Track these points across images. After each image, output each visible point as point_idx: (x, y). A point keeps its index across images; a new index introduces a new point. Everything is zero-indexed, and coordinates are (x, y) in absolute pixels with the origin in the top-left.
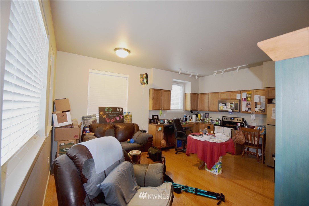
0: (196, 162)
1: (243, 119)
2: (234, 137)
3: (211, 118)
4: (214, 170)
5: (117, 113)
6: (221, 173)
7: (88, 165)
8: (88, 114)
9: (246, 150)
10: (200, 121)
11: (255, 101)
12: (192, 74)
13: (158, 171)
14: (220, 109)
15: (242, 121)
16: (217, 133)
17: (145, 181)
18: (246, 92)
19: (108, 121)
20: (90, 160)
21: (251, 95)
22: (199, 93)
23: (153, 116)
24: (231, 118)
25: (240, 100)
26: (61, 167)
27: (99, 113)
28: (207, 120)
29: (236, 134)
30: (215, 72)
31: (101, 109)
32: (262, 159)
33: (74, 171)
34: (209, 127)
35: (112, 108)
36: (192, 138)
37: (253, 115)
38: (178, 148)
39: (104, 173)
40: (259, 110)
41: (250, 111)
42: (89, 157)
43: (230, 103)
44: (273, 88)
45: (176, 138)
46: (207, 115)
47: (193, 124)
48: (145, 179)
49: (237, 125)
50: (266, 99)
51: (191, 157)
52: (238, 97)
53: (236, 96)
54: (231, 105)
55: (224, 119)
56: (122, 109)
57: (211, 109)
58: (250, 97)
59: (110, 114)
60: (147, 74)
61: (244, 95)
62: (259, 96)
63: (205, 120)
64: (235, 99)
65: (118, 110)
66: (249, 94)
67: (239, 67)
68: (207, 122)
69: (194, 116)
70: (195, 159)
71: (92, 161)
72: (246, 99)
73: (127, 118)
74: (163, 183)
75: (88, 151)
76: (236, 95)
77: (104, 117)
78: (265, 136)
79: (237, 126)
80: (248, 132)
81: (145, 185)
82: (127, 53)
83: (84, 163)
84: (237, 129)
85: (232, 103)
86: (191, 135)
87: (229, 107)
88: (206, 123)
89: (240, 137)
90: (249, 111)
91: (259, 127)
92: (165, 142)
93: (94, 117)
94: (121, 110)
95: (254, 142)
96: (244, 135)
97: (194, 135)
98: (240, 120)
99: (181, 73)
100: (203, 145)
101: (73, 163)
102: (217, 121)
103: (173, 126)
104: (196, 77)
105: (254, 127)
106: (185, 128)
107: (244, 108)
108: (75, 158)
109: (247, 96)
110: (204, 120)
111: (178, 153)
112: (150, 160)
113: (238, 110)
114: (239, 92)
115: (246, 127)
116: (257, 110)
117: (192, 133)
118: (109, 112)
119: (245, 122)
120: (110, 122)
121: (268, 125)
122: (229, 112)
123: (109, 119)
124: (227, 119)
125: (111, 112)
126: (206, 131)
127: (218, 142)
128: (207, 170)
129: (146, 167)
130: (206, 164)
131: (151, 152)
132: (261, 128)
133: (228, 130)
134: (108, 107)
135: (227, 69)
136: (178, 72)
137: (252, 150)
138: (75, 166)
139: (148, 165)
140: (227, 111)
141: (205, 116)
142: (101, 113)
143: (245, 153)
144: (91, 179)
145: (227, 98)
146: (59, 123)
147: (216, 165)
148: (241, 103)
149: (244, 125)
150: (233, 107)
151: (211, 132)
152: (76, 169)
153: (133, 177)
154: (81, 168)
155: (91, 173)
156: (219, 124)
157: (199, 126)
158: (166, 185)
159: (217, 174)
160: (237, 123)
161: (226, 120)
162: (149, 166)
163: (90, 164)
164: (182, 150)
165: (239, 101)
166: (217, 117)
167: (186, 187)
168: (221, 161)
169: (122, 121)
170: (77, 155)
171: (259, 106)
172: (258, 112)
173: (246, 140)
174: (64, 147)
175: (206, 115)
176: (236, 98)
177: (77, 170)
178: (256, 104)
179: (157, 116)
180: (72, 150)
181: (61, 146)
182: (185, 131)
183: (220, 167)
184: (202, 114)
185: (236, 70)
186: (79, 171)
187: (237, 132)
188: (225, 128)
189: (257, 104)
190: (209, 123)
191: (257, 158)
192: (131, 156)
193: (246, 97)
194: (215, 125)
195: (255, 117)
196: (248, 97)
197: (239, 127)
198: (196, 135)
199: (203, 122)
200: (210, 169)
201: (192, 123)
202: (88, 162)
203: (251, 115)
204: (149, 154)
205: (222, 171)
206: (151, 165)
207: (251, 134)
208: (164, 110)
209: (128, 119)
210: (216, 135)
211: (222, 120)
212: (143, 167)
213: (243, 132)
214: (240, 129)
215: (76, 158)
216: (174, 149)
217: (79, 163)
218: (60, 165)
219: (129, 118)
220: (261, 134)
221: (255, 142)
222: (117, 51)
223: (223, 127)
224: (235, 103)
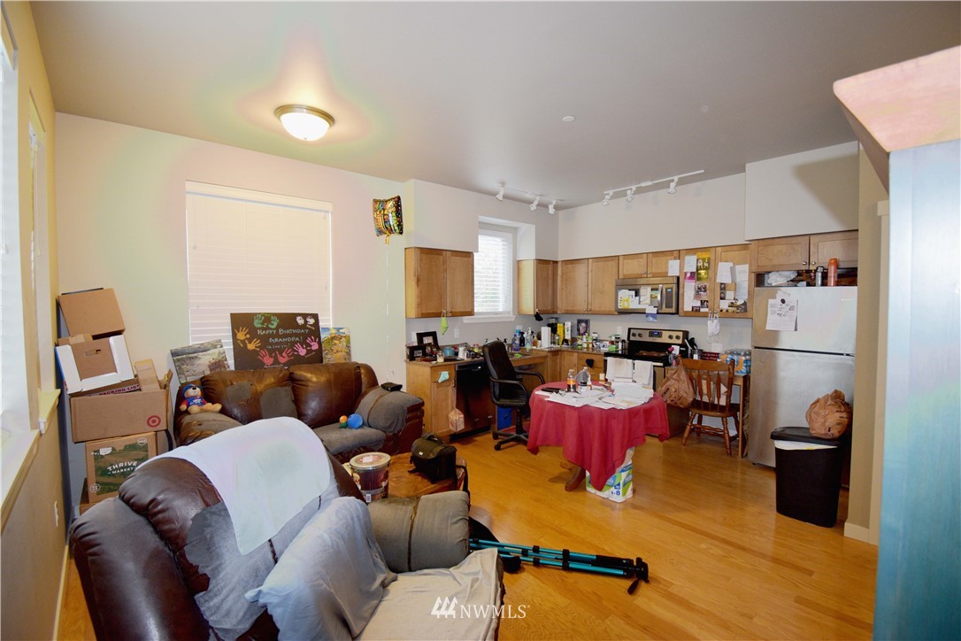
0: (558, 471)
1: (686, 334)
2: (664, 388)
3: (596, 335)
4: (613, 489)
5: (298, 331)
6: (631, 496)
7: (208, 530)
8: (192, 342)
9: (695, 422)
10: (565, 346)
11: (719, 280)
12: (538, 198)
13: (454, 517)
14: (622, 305)
15: (683, 341)
16: (616, 380)
17: (409, 553)
18: (695, 254)
19: (268, 361)
20: (214, 509)
21: (709, 263)
22: (560, 258)
23: (420, 336)
24: (652, 333)
25: (678, 278)
26: (104, 547)
27: (234, 335)
28: (585, 340)
29: (668, 380)
30: (608, 194)
31: (240, 321)
32: (738, 446)
33: (155, 555)
34: (590, 363)
35: (279, 316)
36: (547, 399)
37: (716, 321)
38: (500, 432)
39: (268, 548)
40: (732, 305)
41: (706, 310)
42: (206, 499)
43: (649, 288)
44: (771, 241)
45: (494, 403)
46: (584, 325)
47: (544, 354)
48: (409, 549)
49: (670, 353)
50: (750, 272)
51: (544, 455)
52: (673, 268)
53: (667, 267)
54: (654, 293)
55: (634, 335)
56: (315, 316)
57: (596, 308)
58: (707, 269)
59: (273, 336)
60: (399, 198)
61: (691, 264)
62: (731, 265)
63: (579, 342)
64: (665, 275)
65: (300, 321)
66: (704, 260)
67: (676, 178)
68: (585, 345)
69: (546, 332)
70: (553, 460)
71: (223, 513)
72: (694, 276)
73: (335, 348)
74: (469, 553)
75: (203, 477)
76: (667, 264)
77: (251, 347)
78: (746, 379)
79: (671, 356)
80: (701, 372)
81: (412, 565)
82: (324, 123)
83: (190, 522)
84: (670, 365)
85: (655, 287)
86: (543, 390)
87: (648, 301)
88: (581, 349)
89: (680, 387)
90: (702, 310)
91: (730, 356)
92: (462, 416)
93: (216, 351)
94: (311, 321)
95: (716, 399)
96: (691, 379)
97: (550, 390)
98: (678, 337)
99: (504, 197)
100: (579, 417)
101: (151, 529)
102: (612, 343)
103: (484, 364)
104: (551, 210)
105: (717, 355)
106: (520, 368)
107: (689, 302)
108: (156, 510)
109: (699, 264)
110: (574, 340)
111: (502, 446)
112: (420, 478)
113: (672, 307)
114: (676, 254)
115: (696, 357)
116: (724, 305)
117: (543, 383)
118: (268, 328)
119: (692, 342)
120: (276, 362)
121: (756, 348)
122: (648, 315)
123: (271, 352)
124: (640, 335)
125: (277, 329)
126: (587, 377)
127: (623, 406)
128: (591, 489)
129: (410, 508)
130: (588, 474)
131: (421, 453)
132: (735, 358)
133: (645, 368)
134: (263, 315)
135: (643, 185)
136: (494, 194)
137: (711, 421)
138: (156, 536)
139: (418, 498)
140: (642, 312)
141: (578, 330)
142: (241, 336)
143: (692, 431)
144: (221, 575)
145: (641, 274)
146: (82, 377)
147: (617, 474)
148: (681, 286)
149: (689, 352)
150: (659, 298)
151: (599, 377)
152: (161, 548)
153: (371, 545)
154: (180, 541)
155: (219, 556)
156: (620, 352)
157: (560, 359)
158: (478, 558)
159: (620, 499)
160: (670, 345)
161: (637, 339)
162: (420, 504)
163: (213, 524)
164: (515, 435)
165: (675, 281)
166: (611, 331)
167: (536, 549)
168: (630, 462)
169: (317, 358)
170: (160, 497)
171: (730, 295)
172: (727, 311)
173: (695, 393)
174: (113, 459)
175: (582, 326)
176: (667, 273)
177: (167, 549)
178: (723, 287)
179: (433, 334)
180: (139, 482)
181: (98, 457)
182: (520, 377)
183: (627, 480)
184: (568, 324)
185: (669, 187)
186: (174, 553)
187: (670, 371)
188: (636, 362)
189: (724, 289)
190: (590, 350)
191: (725, 443)
192: (359, 474)
193: (695, 270)
194: (608, 354)
195: (718, 328)
196: (701, 269)
197: (675, 358)
198: (557, 390)
199: (572, 348)
200: (600, 488)
201: (541, 351)
202: (205, 519)
203: (709, 322)
204: (414, 459)
205: (634, 491)
206: (427, 499)
207: (709, 376)
208: (454, 314)
209: (337, 351)
210: (613, 386)
211: (626, 339)
212: (400, 506)
213: (686, 371)
214: (678, 364)
215: (160, 507)
216: (490, 436)
217: (173, 526)
218: (98, 541)
219: (341, 345)
220: (736, 374)
221: (719, 397)
222: (286, 118)
223: (630, 361)
224: (665, 286)
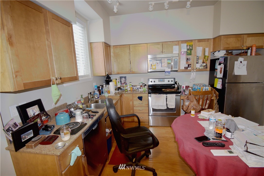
14: (152, 68)
18: (186, 43)
21: (192, 47)
22: (112, 45)
24: (160, 80)
34: (141, 98)
37: (195, 73)
40: (201, 66)
43: (166, 60)
44: (229, 36)
46: (123, 79)
52: (176, 50)
54: (168, 61)
55: (151, 82)
57: (135, 70)
61: (184, 47)
62: (203, 48)
66: (190, 46)
69: (112, 85)
72: (186, 53)
76: (172, 47)
87: (166, 65)
98: (172, 81)
102: (142, 86)
107: (183, 65)
109: (188, 48)
113: (177, 68)
114: (177, 43)
116: (198, 66)
122: (166, 72)
124: (155, 82)
133: (172, 98)
135: (173, 1)
140: (163, 71)
145: (160, 53)
148: (179, 58)
176: (172, 52)
179: (38, 103)
188: (168, 95)
203: (192, 74)
223: (165, 95)
224: (174, 58)
